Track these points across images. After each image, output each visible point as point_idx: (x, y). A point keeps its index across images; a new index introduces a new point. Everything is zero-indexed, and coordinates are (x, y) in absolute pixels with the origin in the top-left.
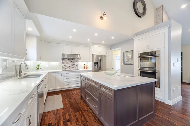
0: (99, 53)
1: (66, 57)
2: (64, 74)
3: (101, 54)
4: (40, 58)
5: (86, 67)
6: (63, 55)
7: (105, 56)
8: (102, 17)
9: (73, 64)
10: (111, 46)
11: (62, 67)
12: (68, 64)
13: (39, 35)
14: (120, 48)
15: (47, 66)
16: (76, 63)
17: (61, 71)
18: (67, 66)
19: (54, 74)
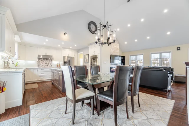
0: (69, 55)
1: (41, 57)
2: (40, 70)
3: (70, 56)
4: (19, 58)
5: (58, 66)
6: (39, 56)
7: (74, 57)
8: (64, 34)
9: (47, 63)
10: (78, 51)
11: (38, 65)
12: (43, 63)
13: (20, 41)
14: (83, 52)
15: (24, 64)
16: (50, 62)
17: (37, 68)
18: (42, 64)
19: (31, 70)
